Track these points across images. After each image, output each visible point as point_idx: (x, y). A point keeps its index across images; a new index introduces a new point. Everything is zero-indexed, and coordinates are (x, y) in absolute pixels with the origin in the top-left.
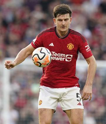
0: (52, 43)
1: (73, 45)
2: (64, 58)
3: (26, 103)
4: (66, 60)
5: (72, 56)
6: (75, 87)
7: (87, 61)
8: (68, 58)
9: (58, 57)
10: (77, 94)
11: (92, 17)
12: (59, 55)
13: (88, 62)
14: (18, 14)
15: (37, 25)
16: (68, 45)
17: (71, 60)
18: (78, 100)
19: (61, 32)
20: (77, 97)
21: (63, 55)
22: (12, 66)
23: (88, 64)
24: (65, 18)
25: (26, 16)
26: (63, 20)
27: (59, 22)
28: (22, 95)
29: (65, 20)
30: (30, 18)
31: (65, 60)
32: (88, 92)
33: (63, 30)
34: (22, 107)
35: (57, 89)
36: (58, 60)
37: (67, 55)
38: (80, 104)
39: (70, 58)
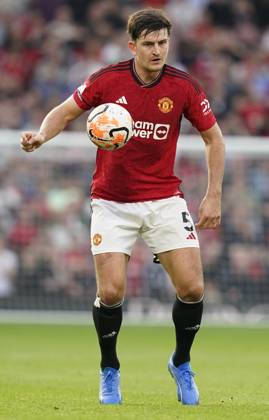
0: (123, 98)
1: (172, 102)
2: (149, 133)
3: (35, 234)
4: (156, 137)
5: (168, 126)
6: (174, 197)
7: (203, 137)
8: (160, 132)
9: (137, 130)
10: (184, 214)
11: (190, 35)
12: (139, 125)
13: (208, 139)
14: (17, 28)
15: (61, 54)
16: (161, 101)
17: (165, 137)
18: (187, 228)
19: (148, 71)
20: (185, 220)
21: (149, 124)
22: (37, 144)
23: (207, 143)
24: (161, 38)
25: (36, 33)
26: (156, 45)
27: (145, 48)
28: (25, 215)
29: (161, 43)
30: (44, 37)
31: (151, 135)
32: (213, 216)
33: (154, 67)
34: (27, 244)
35: (134, 204)
36: (136, 135)
37: (158, 126)
38: (191, 237)
39: (164, 132)
